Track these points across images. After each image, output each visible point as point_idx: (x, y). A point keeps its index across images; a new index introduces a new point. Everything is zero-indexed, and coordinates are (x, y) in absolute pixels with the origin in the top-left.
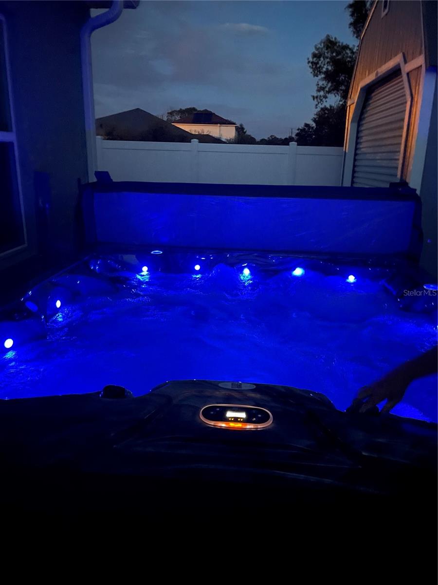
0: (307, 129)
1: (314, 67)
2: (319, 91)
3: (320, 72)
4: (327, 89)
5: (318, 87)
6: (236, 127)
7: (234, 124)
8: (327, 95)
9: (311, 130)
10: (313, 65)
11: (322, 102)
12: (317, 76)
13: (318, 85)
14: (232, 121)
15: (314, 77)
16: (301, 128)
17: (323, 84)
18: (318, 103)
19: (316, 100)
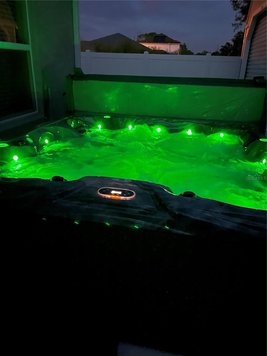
0: (227, 46)
1: (234, 4)
2: (236, 20)
3: (238, 8)
4: (242, 19)
5: (236, 18)
6: (180, 45)
7: (179, 43)
8: (242, 23)
9: (230, 47)
10: (233, 3)
11: (238, 28)
12: (236, 10)
13: (236, 16)
14: (179, 41)
15: (234, 11)
16: (224, 46)
17: (240, 16)
18: (236, 29)
19: (234, 26)
